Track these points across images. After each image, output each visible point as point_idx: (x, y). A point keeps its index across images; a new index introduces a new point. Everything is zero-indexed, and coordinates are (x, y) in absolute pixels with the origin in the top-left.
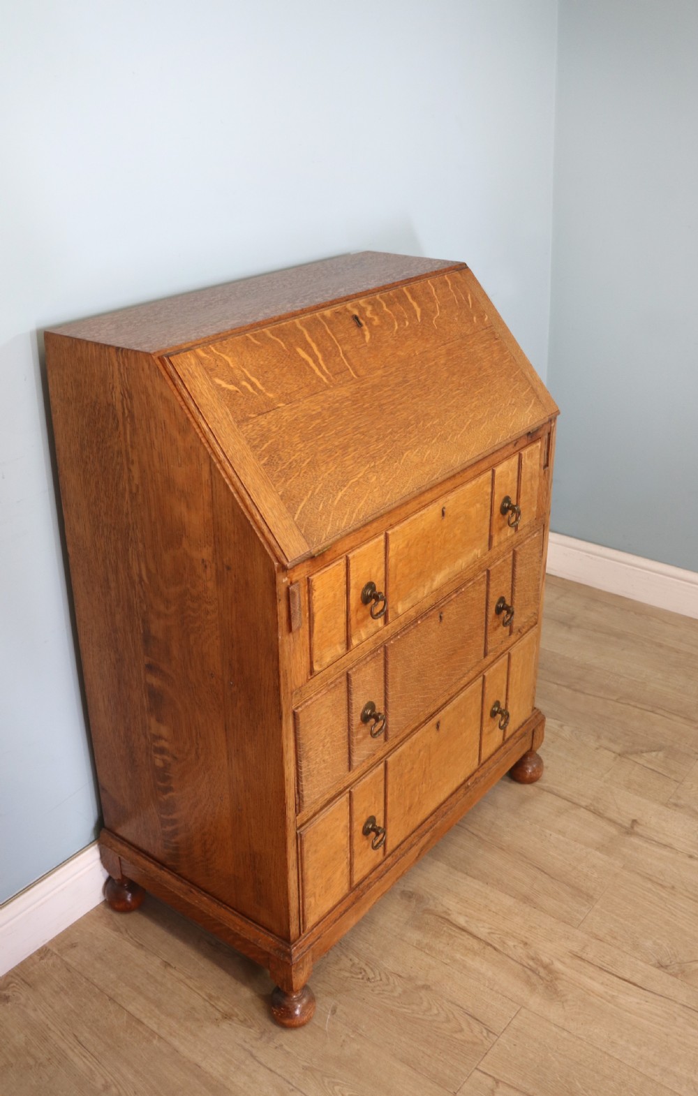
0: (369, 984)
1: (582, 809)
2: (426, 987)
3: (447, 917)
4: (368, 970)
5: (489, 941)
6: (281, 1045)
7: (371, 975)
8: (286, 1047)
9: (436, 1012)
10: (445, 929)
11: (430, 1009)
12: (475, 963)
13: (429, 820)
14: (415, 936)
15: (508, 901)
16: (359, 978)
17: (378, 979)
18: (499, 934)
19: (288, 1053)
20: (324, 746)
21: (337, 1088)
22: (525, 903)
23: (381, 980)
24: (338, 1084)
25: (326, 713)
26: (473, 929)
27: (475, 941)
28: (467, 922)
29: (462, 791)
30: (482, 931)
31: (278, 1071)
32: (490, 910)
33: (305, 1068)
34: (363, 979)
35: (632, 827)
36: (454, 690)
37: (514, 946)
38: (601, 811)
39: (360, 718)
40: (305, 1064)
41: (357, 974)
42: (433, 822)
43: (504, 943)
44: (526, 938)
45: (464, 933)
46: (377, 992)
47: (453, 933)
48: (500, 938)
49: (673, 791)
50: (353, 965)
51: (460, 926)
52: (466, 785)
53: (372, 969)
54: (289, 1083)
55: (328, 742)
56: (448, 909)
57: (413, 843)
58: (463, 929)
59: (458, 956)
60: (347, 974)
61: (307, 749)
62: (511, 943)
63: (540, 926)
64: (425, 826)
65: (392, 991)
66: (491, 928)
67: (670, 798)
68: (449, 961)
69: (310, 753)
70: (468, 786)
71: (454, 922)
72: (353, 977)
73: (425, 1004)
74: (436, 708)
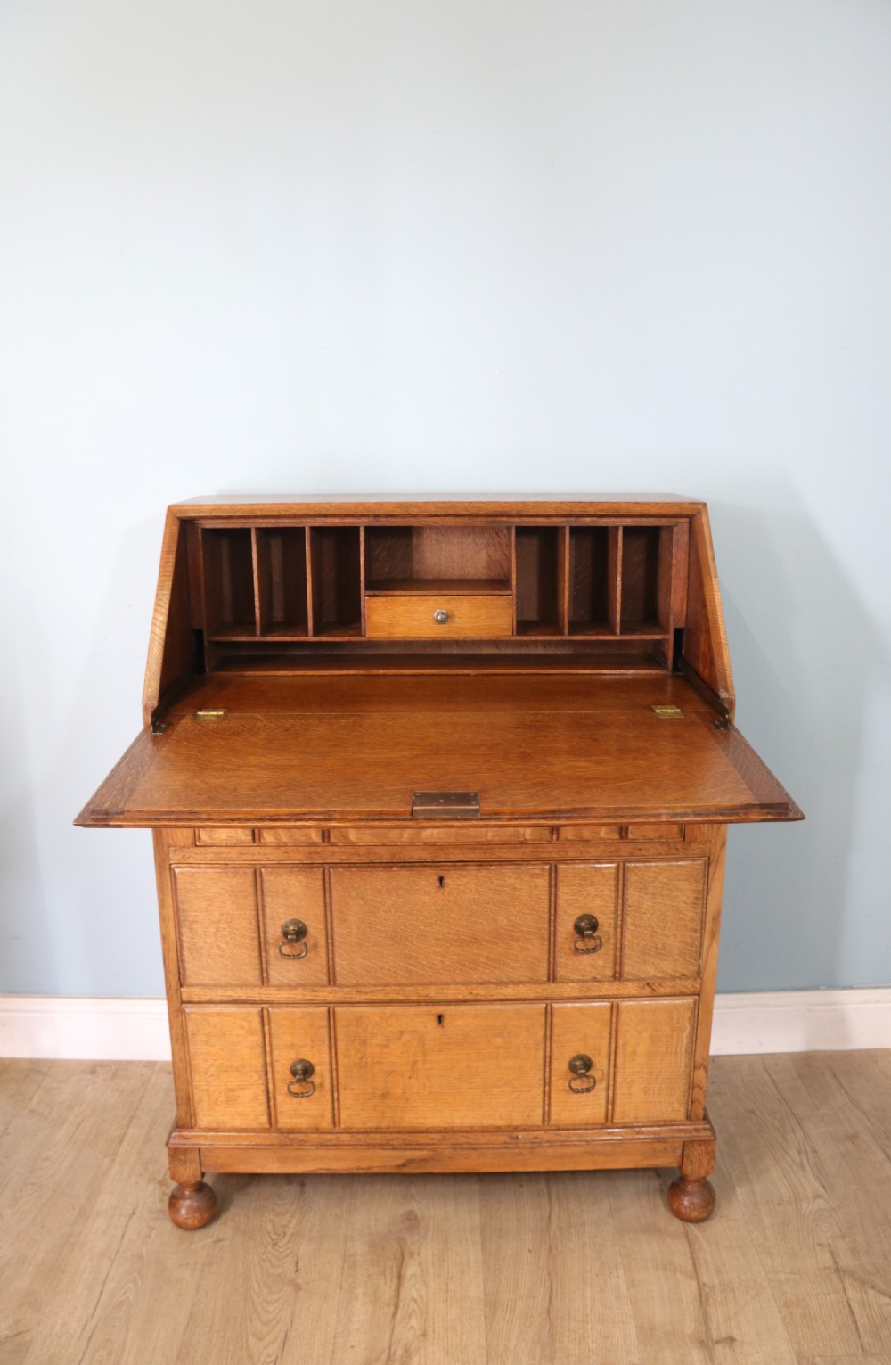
0: (270, 1248)
1: (694, 1283)
2: (298, 1288)
3: (407, 1257)
4: (287, 1238)
5: (401, 1305)
6: (154, 1229)
7: (281, 1244)
8: (155, 1232)
9: (271, 1309)
10: (389, 1264)
11: (271, 1303)
12: (361, 1309)
13: (430, 1136)
14: (359, 1247)
15: (475, 1291)
16: (271, 1237)
17: (281, 1250)
18: (418, 1307)
19: (149, 1236)
20: (217, 929)
21: (131, 1285)
22: (485, 1306)
23: (281, 1253)
24: (135, 1282)
25: (221, 894)
26: (406, 1284)
27: (393, 1293)
28: (414, 1275)
29: (503, 1138)
30: (411, 1290)
31: (126, 1240)
32: (447, 1284)
33: (140, 1256)
34: (273, 1240)
35: (717, 1342)
36: (481, 992)
37: (413, 1327)
38: (711, 1301)
39: (280, 930)
40: (144, 1253)
41: (276, 1233)
42: (435, 1142)
43: (410, 1317)
44: (434, 1331)
45: (396, 1280)
46: (264, 1257)
47: (387, 1272)
48: (413, 1310)
49: (839, 1353)
50: (284, 1226)
51: (402, 1273)
52: (515, 1134)
53: (289, 1242)
54: (117, 1253)
55: (224, 929)
56: (419, 1253)
57: (392, 1143)
58: (400, 1277)
59: (360, 1291)
60: (269, 1227)
61: (190, 919)
62: (414, 1322)
63: (462, 1333)
64: (422, 1139)
65: (273, 1266)
66: (421, 1297)
67: (821, 1356)
68: (347, 1287)
69: (195, 926)
70: (517, 1138)
71: (404, 1266)
72: (269, 1233)
73: (276, 1297)
74: (441, 997)
